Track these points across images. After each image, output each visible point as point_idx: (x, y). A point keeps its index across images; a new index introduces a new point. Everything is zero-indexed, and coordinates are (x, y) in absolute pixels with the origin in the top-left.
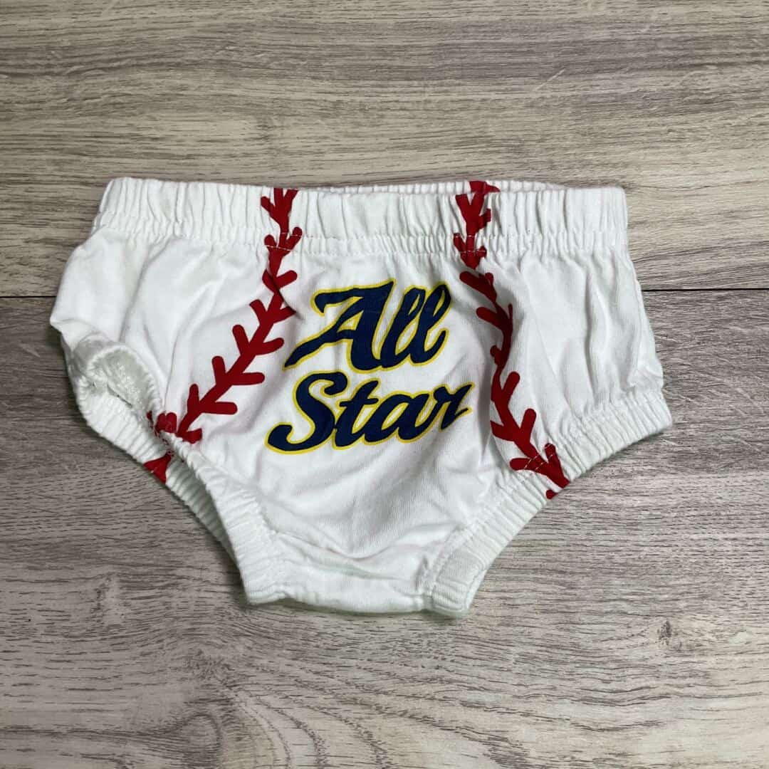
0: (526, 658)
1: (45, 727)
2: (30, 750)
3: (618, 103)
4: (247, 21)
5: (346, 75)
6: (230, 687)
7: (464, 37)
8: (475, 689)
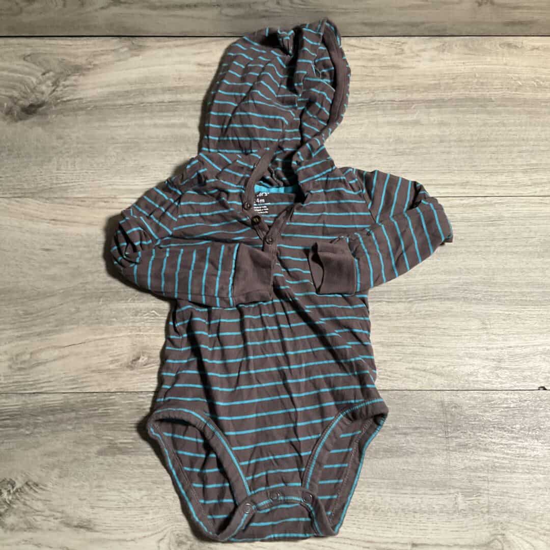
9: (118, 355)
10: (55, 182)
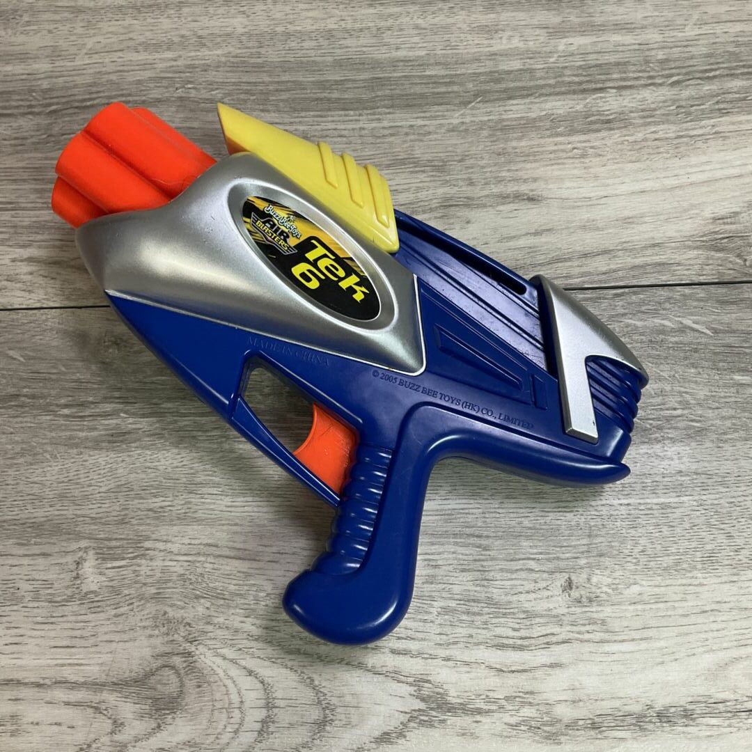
0: (446, 611)
1: (33, 680)
2: (19, 699)
3: (528, 126)
4: (203, 62)
5: (291, 108)
6: (191, 642)
7: (394, 70)
8: (402, 638)
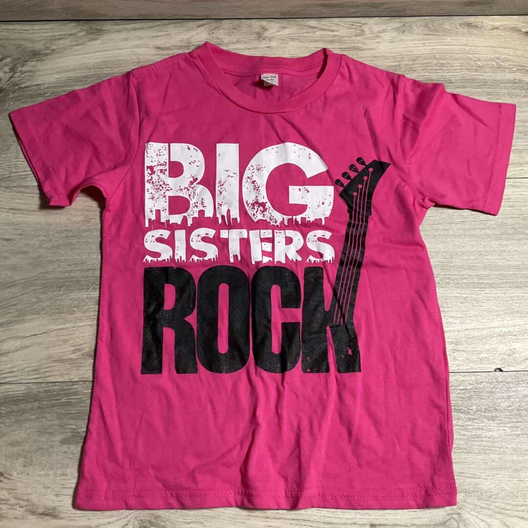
9: (80, 344)
10: (14, 170)
